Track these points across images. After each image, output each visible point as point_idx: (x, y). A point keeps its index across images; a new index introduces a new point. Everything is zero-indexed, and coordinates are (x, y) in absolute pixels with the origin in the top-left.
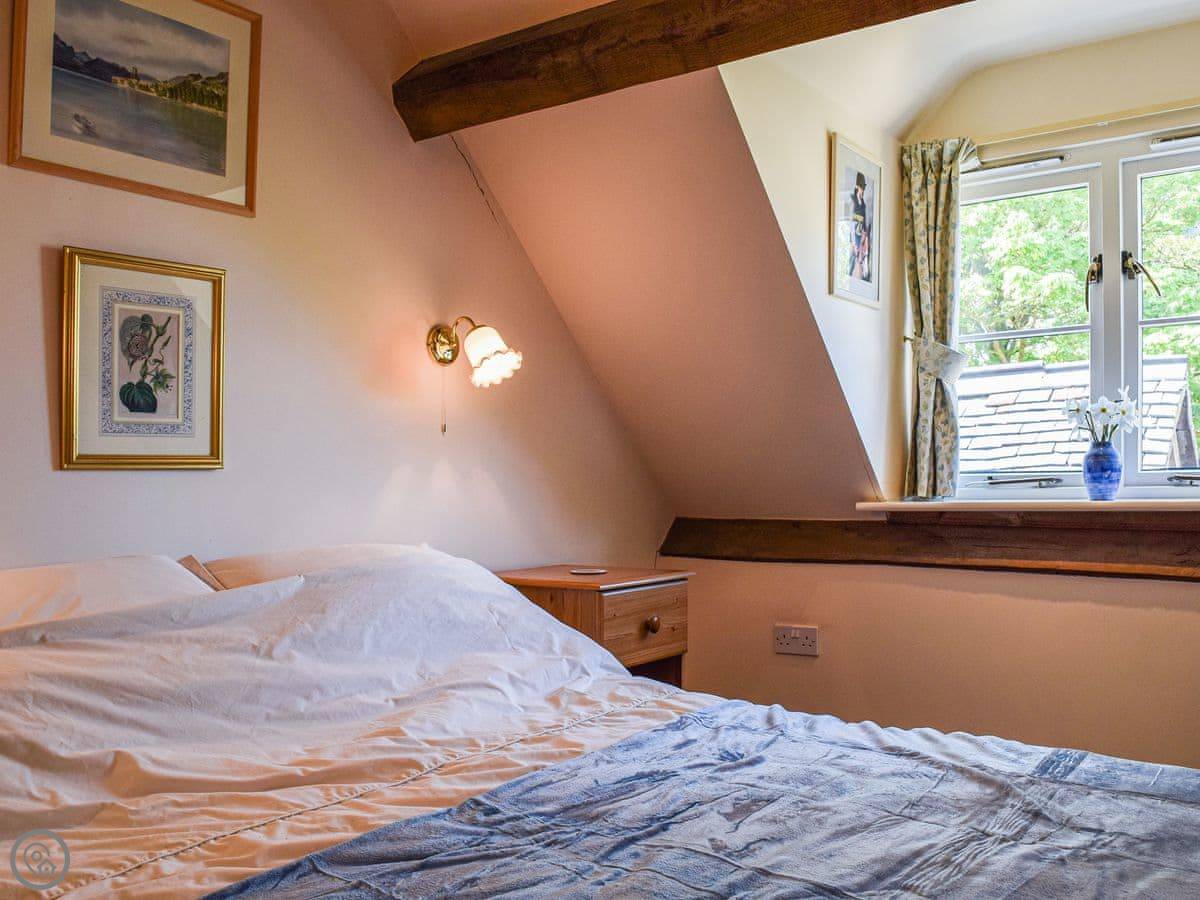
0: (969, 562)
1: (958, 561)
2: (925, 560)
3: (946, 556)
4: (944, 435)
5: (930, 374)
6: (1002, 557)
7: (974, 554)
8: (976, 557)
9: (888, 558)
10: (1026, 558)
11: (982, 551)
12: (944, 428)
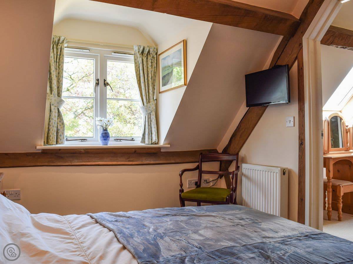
0: (73, 164)
1: (70, 164)
2: (59, 164)
3: (65, 162)
4: (60, 126)
5: (56, 106)
6: (82, 162)
7: (74, 162)
8: (75, 162)
9: (47, 164)
10: (89, 162)
11: (76, 161)
12: (60, 123)
